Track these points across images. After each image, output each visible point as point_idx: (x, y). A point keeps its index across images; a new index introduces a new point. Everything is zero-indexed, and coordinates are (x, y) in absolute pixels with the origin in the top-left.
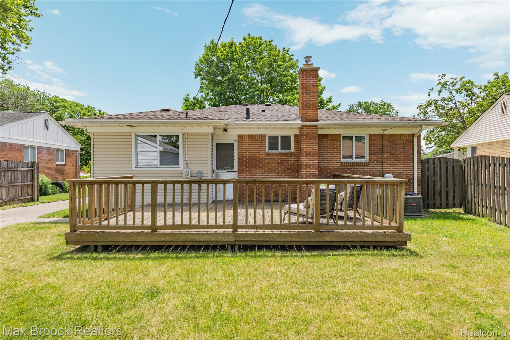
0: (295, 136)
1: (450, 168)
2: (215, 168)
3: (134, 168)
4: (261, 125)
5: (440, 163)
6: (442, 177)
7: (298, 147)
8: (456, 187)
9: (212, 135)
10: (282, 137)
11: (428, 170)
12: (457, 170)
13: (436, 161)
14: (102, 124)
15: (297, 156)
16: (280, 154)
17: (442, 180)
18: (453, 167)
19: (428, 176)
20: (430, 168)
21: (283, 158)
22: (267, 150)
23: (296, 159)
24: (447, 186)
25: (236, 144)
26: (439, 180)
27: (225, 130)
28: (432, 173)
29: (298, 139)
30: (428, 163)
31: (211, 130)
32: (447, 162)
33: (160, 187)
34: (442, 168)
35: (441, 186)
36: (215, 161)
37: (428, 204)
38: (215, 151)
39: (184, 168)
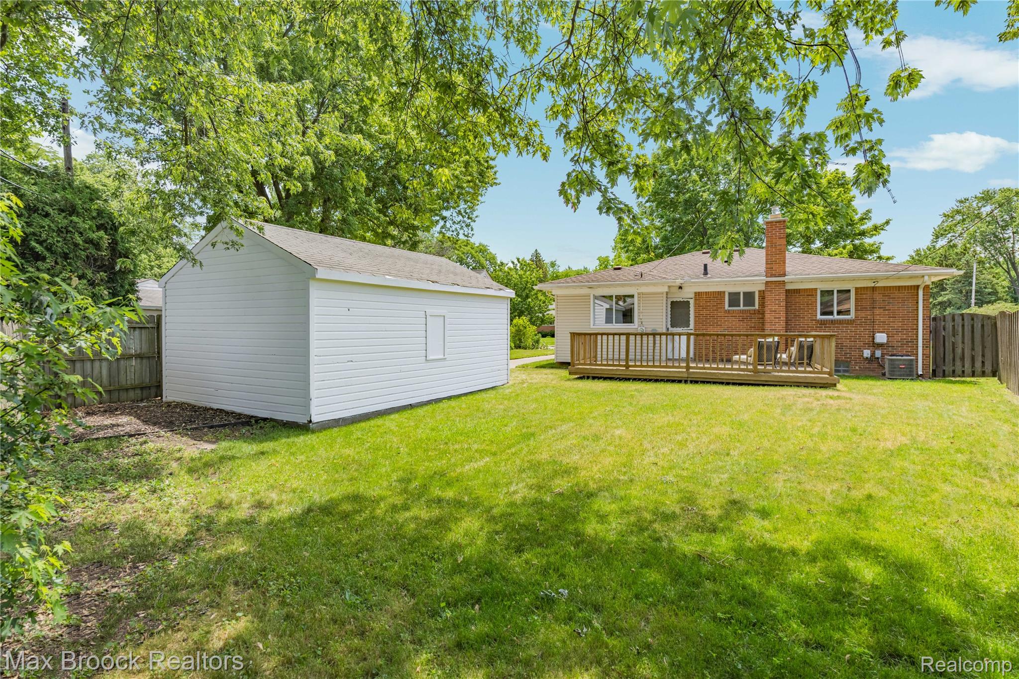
0: (760, 291)
1: (978, 326)
2: (669, 326)
3: (592, 326)
4: (719, 282)
5: (963, 320)
6: (966, 338)
7: (762, 304)
8: (986, 351)
9: (667, 293)
10: (744, 293)
11: (944, 329)
12: (988, 329)
13: (956, 318)
14: (567, 287)
15: (761, 312)
16: (742, 311)
17: (966, 341)
18: (983, 326)
19: (944, 337)
20: (947, 326)
21: (745, 317)
22: (727, 307)
23: (760, 316)
24: (973, 349)
25: (692, 302)
26: (960, 341)
27: (680, 288)
28: (951, 333)
29: (762, 294)
30: (944, 321)
31: (666, 289)
32: (973, 319)
33: (632, 338)
34: (966, 327)
35: (963, 349)
36: (669, 319)
37: (944, 371)
38: (669, 309)
39: (639, 326)
